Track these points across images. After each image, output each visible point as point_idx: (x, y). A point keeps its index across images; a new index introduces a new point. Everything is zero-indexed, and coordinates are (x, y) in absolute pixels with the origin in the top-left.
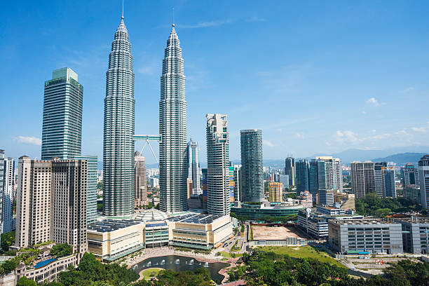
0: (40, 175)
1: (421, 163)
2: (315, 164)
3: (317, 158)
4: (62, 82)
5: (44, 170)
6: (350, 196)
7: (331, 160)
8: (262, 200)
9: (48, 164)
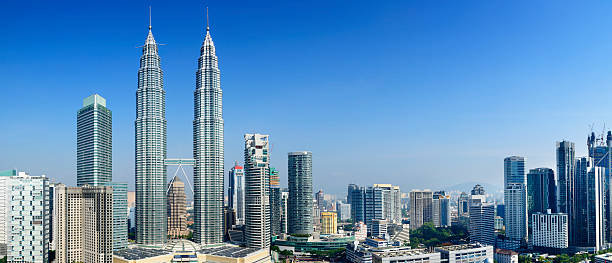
0: (72, 201)
1: (473, 193)
2: (371, 192)
3: (375, 185)
4: (90, 108)
5: (76, 196)
6: (405, 226)
7: (389, 189)
8: (310, 232)
9: (79, 191)
